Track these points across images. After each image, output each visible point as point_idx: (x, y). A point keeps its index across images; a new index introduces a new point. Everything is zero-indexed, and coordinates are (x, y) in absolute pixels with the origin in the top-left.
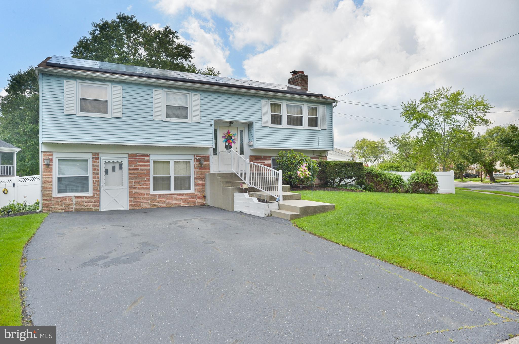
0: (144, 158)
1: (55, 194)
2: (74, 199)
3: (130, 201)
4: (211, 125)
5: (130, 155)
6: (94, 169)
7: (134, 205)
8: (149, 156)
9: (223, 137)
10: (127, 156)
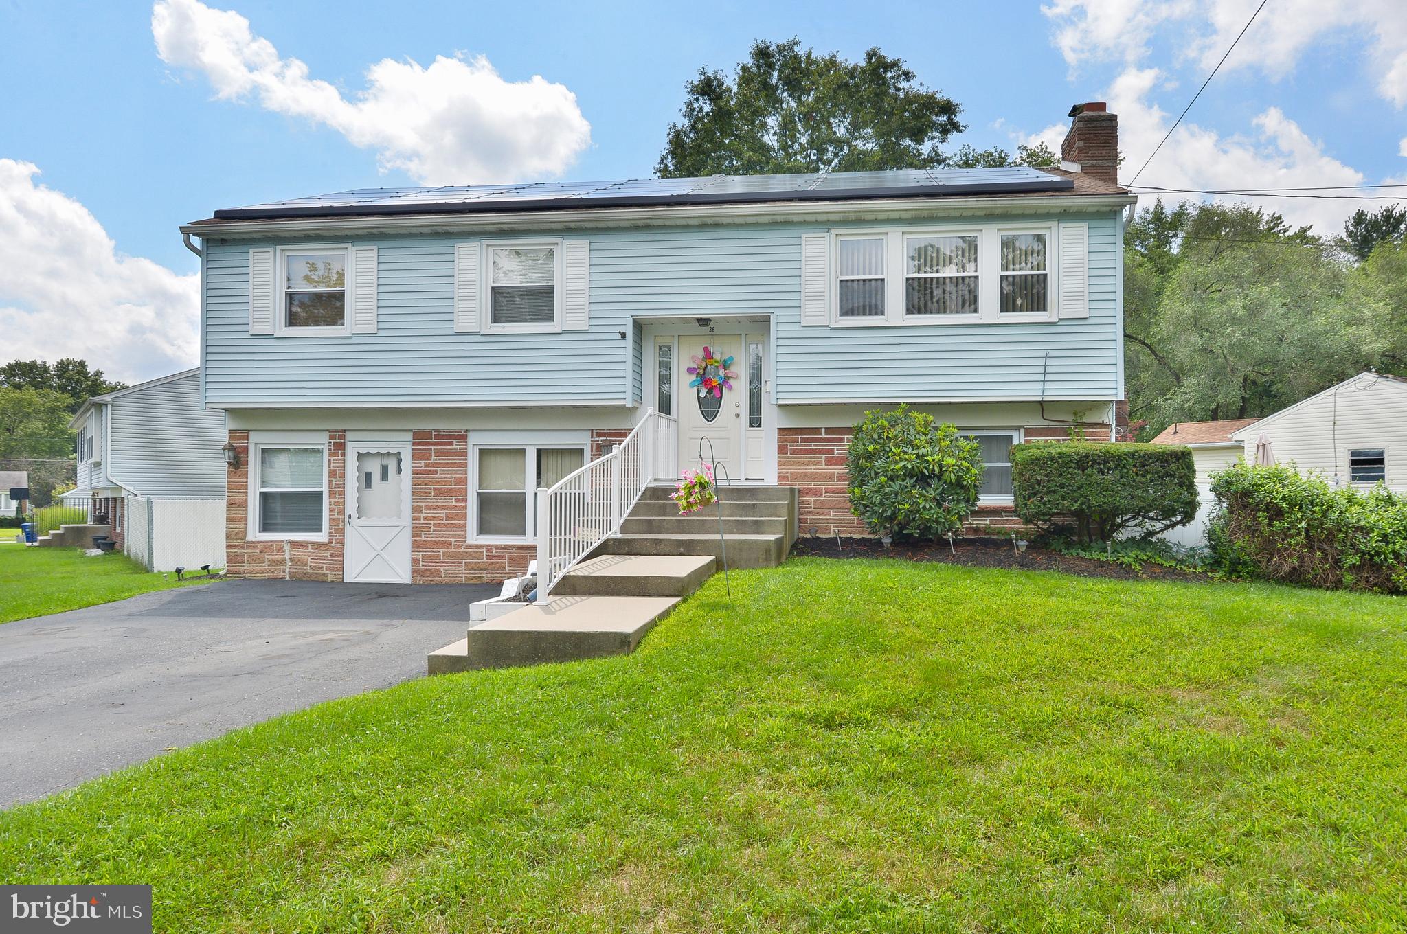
0: (451, 444)
1: (254, 533)
2: (287, 548)
3: (415, 561)
4: (623, 335)
5: (417, 435)
6: (332, 474)
7: (424, 573)
8: (465, 437)
9: (690, 371)
10: (410, 436)
